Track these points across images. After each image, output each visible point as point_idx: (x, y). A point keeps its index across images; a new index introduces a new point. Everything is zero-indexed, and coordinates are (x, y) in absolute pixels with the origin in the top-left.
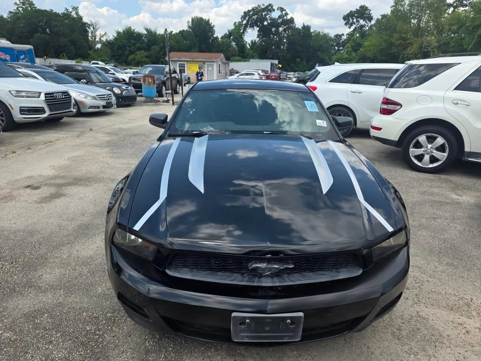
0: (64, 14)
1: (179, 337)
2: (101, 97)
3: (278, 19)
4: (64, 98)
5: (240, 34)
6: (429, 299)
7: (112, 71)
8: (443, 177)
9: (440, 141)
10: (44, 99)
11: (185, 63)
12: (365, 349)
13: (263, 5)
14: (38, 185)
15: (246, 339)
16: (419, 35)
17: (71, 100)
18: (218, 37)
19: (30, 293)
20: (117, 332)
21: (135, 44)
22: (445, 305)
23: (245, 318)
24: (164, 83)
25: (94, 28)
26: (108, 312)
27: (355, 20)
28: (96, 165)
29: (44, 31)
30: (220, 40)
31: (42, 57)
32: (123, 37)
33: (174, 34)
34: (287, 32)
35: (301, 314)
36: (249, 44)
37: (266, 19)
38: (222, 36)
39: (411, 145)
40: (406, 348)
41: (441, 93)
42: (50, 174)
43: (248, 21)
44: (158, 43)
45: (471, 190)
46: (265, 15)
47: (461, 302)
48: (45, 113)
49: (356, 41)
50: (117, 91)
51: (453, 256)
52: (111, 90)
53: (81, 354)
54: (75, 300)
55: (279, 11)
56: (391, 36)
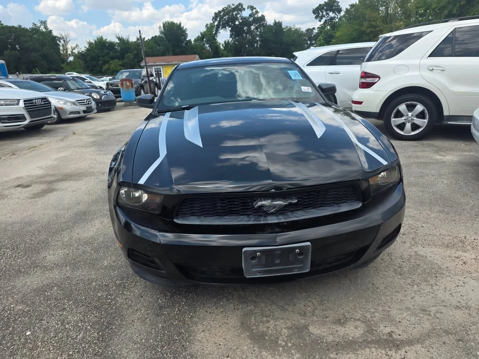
0: (32, 29)
1: (191, 293)
2: (81, 102)
3: (249, 18)
4: (43, 104)
5: (212, 35)
6: (425, 240)
7: (89, 80)
8: (425, 142)
9: (420, 108)
10: (23, 106)
11: (161, 67)
12: (370, 285)
13: (233, 5)
14: (29, 183)
15: (258, 274)
16: (388, 22)
17: (51, 105)
18: (190, 40)
19: (36, 272)
20: (129, 295)
21: (108, 54)
22: (441, 244)
23: (256, 251)
24: (142, 86)
25: (64, 41)
26: (117, 280)
27: (324, 13)
28: (85, 162)
29: (14, 48)
30: (193, 43)
31: (14, 74)
32: (95, 47)
33: (147, 41)
34: (259, 30)
35: (309, 243)
36: (223, 45)
37: (237, 19)
38: (195, 39)
39: (393, 115)
40: (409, 281)
41: (417, 62)
42: (39, 174)
43: (219, 22)
44: (131, 51)
45: (454, 150)
46: (236, 15)
47: (455, 240)
48: (26, 120)
49: (327, 33)
50: (96, 96)
51: (443, 205)
52: (90, 95)
53: (95, 316)
54: (82, 273)
55: (249, 9)
56: (361, 25)
